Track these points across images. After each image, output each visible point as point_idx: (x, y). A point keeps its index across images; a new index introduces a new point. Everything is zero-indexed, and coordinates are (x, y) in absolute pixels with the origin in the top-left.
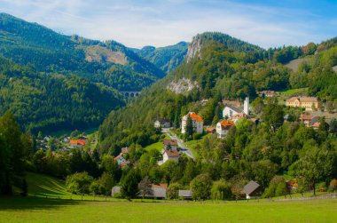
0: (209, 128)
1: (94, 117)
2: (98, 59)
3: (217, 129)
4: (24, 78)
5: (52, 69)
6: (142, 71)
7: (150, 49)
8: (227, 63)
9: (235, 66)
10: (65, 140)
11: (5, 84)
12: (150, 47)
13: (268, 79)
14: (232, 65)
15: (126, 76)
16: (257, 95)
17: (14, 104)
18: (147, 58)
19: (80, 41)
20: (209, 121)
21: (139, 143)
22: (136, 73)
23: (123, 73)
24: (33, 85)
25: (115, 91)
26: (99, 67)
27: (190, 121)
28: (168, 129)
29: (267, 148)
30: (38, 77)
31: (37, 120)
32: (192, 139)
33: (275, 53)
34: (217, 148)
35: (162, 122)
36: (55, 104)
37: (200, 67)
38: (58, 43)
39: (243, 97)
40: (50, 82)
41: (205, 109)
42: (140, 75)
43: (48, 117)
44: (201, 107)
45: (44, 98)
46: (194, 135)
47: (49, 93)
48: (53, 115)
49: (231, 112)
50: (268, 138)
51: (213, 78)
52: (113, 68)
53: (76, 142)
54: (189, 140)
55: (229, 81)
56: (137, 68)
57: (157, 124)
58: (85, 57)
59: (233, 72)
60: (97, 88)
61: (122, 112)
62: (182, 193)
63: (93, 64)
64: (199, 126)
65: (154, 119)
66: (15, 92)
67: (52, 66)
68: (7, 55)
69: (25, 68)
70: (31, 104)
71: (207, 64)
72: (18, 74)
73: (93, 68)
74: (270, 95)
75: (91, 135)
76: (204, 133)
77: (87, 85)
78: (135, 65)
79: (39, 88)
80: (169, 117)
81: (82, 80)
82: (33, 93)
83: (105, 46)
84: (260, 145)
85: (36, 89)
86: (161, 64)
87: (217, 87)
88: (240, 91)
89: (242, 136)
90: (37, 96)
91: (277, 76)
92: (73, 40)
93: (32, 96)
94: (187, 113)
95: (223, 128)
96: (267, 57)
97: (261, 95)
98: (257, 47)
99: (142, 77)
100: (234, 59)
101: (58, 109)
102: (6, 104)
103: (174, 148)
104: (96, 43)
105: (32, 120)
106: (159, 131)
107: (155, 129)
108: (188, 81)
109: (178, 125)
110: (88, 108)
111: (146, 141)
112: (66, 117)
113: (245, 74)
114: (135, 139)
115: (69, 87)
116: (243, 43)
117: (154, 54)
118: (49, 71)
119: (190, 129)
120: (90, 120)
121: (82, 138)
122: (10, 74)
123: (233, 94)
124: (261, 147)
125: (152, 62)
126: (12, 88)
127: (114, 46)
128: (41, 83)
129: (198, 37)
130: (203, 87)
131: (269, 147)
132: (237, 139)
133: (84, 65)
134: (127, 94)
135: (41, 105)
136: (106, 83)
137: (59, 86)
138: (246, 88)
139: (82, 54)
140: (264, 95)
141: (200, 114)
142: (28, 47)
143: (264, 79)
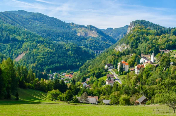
0: (132, 69)
1: (79, 63)
2: (83, 34)
3: (135, 69)
4: (45, 44)
5: (60, 39)
6: (105, 40)
8: (145, 36)
9: (149, 37)
10: (63, 74)
11: (36, 47)
12: (110, 28)
13: (166, 43)
14: (148, 37)
15: (97, 43)
16: (160, 52)
17: (39, 56)
18: (108, 34)
19: (75, 25)
20: (132, 65)
21: (96, 76)
22: (102, 42)
24: (49, 48)
25: (91, 50)
26: (83, 38)
27: (122, 65)
28: (112, 69)
29: (159, 79)
30: (52, 43)
31: (50, 65)
32: (122, 74)
33: (172, 30)
34: (133, 79)
35: (109, 65)
36: (59, 57)
37: (131, 38)
38: (64, 27)
39: (151, 52)
40: (57, 46)
41: (131, 59)
42: (104, 42)
43: (55, 63)
44: (129, 58)
45: (54, 54)
46: (124, 72)
47: (56, 51)
48: (58, 62)
49: (144, 61)
50: (160, 74)
51: (137, 43)
52: (90, 39)
53: (68, 75)
54: (121, 75)
55: (145, 45)
56: (103, 39)
57: (106, 67)
58: (76, 34)
59: (148, 40)
60: (81, 49)
61: (92, 61)
62: (105, 101)
63: (80, 37)
64: (127, 68)
65: (105, 64)
66: (40, 51)
68: (39, 33)
69: (46, 39)
70: (48, 57)
71: (134, 36)
72: (42, 42)
73: (80, 39)
74: (167, 52)
75: (76, 72)
76: (129, 71)
77: (76, 47)
78: (102, 37)
79: (52, 49)
80: (112, 63)
81: (73, 45)
82: (48, 51)
83: (87, 28)
84: (155, 77)
85: (50, 49)
86: (116, 37)
87: (139, 48)
88: (150, 50)
89: (147, 73)
90: (51, 53)
91: (171, 42)
92: (71, 25)
93: (48, 53)
95: (139, 69)
96: (168, 32)
97: (162, 52)
98: (164, 27)
99: (105, 44)
100: (150, 33)
101: (61, 59)
102: (35, 57)
103: (112, 79)
104: (82, 26)
105: (47, 65)
106: (106, 70)
108: (125, 45)
110: (76, 59)
111: (99, 75)
112: (64, 63)
113: (154, 41)
114: (94, 74)
115: (67, 48)
116: (157, 25)
117: (112, 32)
118: (58, 41)
119: (122, 69)
120: (76, 64)
121: (71, 74)
122: (38, 42)
123: (147, 51)
124: (156, 79)
125: (111, 36)
126: (39, 49)
127: (91, 28)
128: (53, 46)
129: (133, 22)
130: (132, 48)
131: (160, 79)
132: (144, 74)
133: (76, 38)
134: (97, 52)
135: (52, 57)
136: (86, 46)
137: (62, 48)
138: (153, 48)
139: (75, 32)
140: (163, 52)
141: (128, 62)
142: (49, 29)
143: (164, 44)
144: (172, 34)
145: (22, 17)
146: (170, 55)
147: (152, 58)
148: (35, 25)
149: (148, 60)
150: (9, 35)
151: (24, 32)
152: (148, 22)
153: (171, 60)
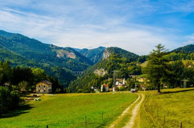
0: (111, 89)
1: (64, 83)
2: (63, 56)
4: (35, 66)
6: (83, 62)
7: (85, 50)
8: (119, 63)
9: (121, 65)
13: (134, 70)
15: (76, 64)
16: (129, 77)
19: (54, 47)
20: (110, 87)
22: (80, 63)
23: (75, 63)
25: (71, 71)
26: (64, 60)
27: (104, 87)
28: (96, 89)
33: (138, 58)
35: (94, 87)
37: (108, 65)
38: (44, 49)
39: (123, 77)
44: (108, 82)
46: (105, 91)
49: (118, 84)
51: (113, 70)
52: (70, 61)
55: (119, 71)
57: (92, 88)
58: (56, 55)
59: (121, 67)
64: (107, 89)
67: (43, 60)
71: (111, 64)
73: (61, 60)
74: (134, 77)
76: (109, 91)
78: (79, 59)
80: (96, 85)
83: (65, 49)
88: (122, 75)
91: (137, 69)
92: (50, 46)
94: (103, 84)
95: (115, 89)
99: (83, 65)
100: (122, 61)
104: (61, 48)
106: (93, 90)
107: (91, 89)
108: (103, 70)
109: (100, 88)
110: (62, 80)
113: (125, 68)
117: (87, 53)
118: (42, 62)
119: (104, 89)
122: (29, 65)
123: (120, 76)
125: (86, 56)
127: (70, 49)
129: (108, 49)
130: (109, 73)
133: (57, 59)
134: (76, 73)
136: (67, 67)
138: (125, 74)
139: (55, 54)
140: (131, 77)
141: (107, 84)
142: (32, 51)
143: (132, 71)
144: (138, 61)
145: (5, 39)
146: (135, 79)
147: (124, 81)
148: (18, 47)
149: (121, 83)
150: (3, 58)
151: (15, 56)
152: (120, 49)
153: (136, 83)
